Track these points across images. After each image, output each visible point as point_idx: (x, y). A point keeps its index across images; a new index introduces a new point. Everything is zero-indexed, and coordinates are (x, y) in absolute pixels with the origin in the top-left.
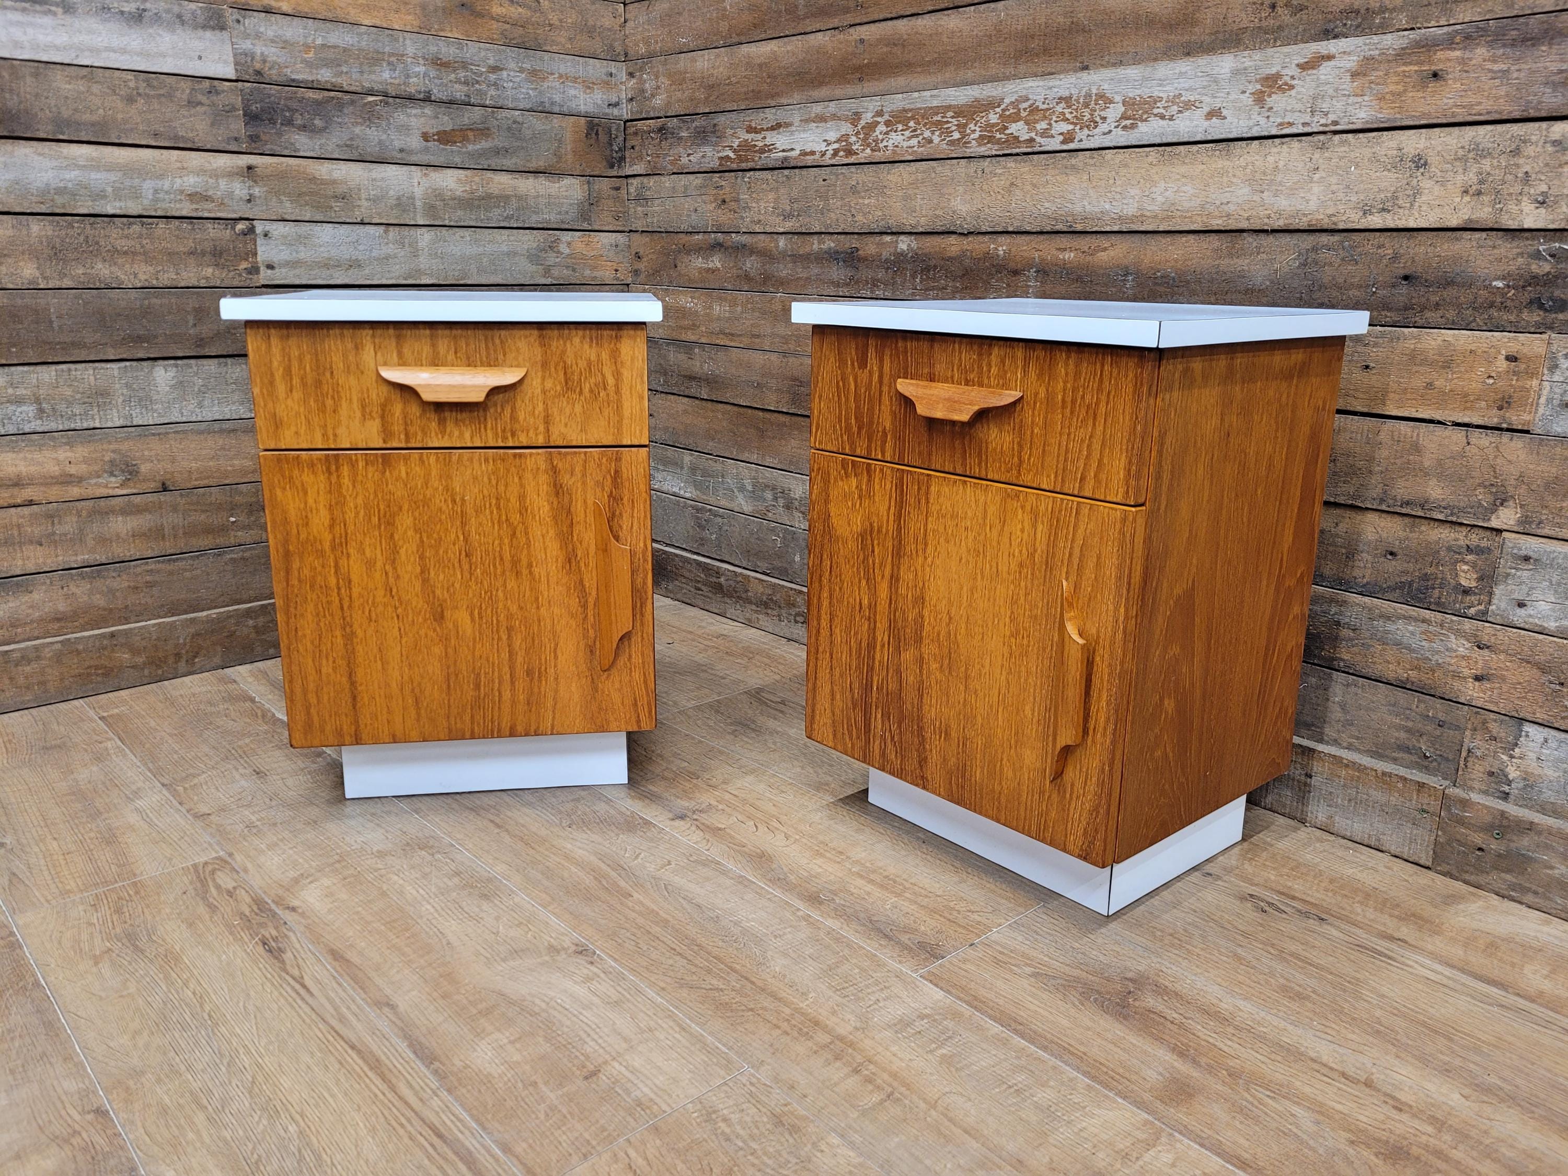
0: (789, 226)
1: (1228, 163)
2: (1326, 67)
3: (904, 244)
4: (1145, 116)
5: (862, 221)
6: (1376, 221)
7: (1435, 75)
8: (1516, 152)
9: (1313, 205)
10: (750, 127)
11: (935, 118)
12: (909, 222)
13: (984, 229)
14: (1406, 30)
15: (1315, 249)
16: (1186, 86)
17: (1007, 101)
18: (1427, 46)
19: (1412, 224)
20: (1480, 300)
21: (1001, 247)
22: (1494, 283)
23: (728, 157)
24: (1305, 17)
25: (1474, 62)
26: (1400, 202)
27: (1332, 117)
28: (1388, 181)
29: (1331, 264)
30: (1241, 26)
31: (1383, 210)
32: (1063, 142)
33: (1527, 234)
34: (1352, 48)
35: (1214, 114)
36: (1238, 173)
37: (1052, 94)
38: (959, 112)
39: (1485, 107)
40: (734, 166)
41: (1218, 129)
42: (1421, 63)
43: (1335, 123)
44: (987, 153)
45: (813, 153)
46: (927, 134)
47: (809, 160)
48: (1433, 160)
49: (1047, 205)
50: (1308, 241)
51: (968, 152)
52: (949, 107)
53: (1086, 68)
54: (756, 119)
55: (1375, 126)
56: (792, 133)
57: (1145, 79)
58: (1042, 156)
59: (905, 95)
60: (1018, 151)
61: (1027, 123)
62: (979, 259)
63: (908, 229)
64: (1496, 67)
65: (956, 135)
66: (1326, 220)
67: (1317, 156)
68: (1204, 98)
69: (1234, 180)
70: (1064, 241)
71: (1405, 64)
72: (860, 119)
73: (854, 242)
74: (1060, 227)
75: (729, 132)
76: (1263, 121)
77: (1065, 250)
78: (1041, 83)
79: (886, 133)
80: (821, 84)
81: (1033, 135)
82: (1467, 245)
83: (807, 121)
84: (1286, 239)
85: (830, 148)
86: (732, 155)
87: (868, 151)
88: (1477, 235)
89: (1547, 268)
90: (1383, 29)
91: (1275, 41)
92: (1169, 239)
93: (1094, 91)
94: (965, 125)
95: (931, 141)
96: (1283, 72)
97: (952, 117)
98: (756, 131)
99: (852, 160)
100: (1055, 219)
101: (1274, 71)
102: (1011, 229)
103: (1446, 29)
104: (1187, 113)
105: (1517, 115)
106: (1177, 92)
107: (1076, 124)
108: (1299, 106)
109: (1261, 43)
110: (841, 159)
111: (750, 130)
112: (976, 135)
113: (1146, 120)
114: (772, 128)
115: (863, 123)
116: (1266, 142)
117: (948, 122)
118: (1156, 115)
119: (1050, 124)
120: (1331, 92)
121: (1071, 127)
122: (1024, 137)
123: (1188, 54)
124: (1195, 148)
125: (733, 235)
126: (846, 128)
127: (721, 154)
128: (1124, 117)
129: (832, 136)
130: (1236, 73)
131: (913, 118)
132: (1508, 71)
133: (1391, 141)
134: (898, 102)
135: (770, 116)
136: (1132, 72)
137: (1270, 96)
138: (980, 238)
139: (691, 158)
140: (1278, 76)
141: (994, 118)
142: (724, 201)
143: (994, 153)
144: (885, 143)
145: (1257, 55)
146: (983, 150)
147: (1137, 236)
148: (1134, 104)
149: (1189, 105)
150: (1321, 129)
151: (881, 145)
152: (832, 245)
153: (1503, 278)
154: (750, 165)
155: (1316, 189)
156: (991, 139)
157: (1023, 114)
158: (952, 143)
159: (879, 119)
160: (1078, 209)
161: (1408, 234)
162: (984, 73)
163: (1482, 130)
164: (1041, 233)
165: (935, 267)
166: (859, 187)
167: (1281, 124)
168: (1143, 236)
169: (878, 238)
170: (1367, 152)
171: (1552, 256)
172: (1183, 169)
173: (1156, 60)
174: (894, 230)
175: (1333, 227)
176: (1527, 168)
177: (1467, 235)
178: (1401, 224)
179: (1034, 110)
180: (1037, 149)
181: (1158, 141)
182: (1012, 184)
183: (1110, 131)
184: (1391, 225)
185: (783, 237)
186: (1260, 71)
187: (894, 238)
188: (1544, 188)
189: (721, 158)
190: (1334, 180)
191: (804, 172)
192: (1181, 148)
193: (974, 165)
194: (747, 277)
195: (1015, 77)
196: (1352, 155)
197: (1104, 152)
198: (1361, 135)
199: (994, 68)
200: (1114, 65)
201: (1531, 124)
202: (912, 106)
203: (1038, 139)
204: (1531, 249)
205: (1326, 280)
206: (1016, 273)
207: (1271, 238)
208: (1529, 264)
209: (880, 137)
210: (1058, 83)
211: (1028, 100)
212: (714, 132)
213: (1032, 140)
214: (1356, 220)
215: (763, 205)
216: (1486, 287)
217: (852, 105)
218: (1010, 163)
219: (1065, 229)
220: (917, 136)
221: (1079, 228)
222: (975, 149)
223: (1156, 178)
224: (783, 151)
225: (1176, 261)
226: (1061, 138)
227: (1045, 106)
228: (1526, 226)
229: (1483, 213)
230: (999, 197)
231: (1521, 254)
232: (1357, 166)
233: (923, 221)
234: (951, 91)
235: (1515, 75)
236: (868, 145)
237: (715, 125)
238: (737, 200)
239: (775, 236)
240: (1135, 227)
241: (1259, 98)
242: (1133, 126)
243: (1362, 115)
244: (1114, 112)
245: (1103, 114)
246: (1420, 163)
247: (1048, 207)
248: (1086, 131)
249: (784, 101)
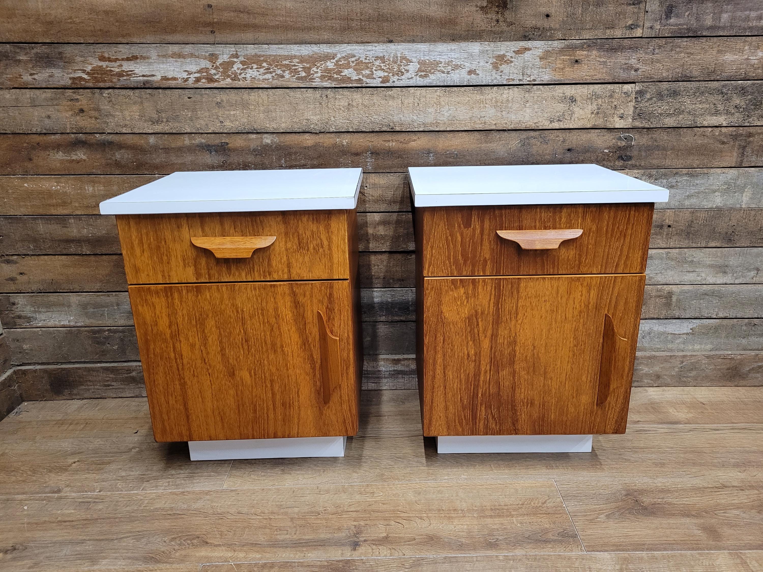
0: (158, 128)
1: (482, 97)
2: (527, 55)
3: (267, 140)
4: (432, 71)
5: (229, 125)
6: (556, 125)
7: (577, 61)
8: (611, 96)
9: (527, 118)
10: (102, 56)
11: (284, 62)
12: (271, 126)
13: (331, 130)
14: (561, 40)
15: (528, 138)
16: (456, 57)
17: (339, 56)
18: (574, 48)
19: (571, 127)
20: (599, 158)
21: (345, 140)
22: (605, 151)
23: (81, 78)
24: (514, 28)
25: (592, 57)
26: (566, 117)
27: (532, 78)
28: (561, 107)
29: (535, 145)
30: (482, 29)
31: (559, 120)
32: (382, 82)
33: (616, 130)
34: (539, 46)
35: (470, 72)
36: (488, 102)
37: (370, 54)
38: (302, 60)
39: (599, 77)
40: (90, 85)
41: (474, 80)
42: (570, 56)
43: (534, 80)
44: (328, 86)
45: (175, 79)
46: (279, 72)
47: (172, 83)
48: (578, 99)
49: (375, 117)
50: (524, 135)
51: (314, 85)
52: (295, 57)
53: (391, 42)
54: (109, 52)
55: (553, 83)
56: (150, 64)
57: (430, 51)
58: (368, 89)
59: (256, 46)
60: (351, 85)
61: (355, 70)
62: (329, 148)
63: (272, 130)
64: (602, 60)
65: (303, 74)
66: (534, 125)
67: (527, 95)
68: (466, 64)
69: (487, 106)
70: (388, 137)
71: (564, 55)
72: (217, 58)
73: (225, 139)
74: (385, 129)
75: (79, 59)
76: (499, 77)
77: (389, 141)
78: (363, 48)
79: (242, 70)
80: (174, 31)
81: (361, 77)
82: (593, 135)
83: (164, 56)
84: (513, 134)
85: (191, 76)
86: (85, 76)
87: (229, 80)
88: (597, 131)
89: (624, 143)
90: (551, 38)
91: (500, 38)
92: (451, 135)
93: (399, 55)
94: (310, 68)
95: (283, 77)
96: (507, 54)
97: (298, 63)
98: (109, 60)
99: (215, 85)
100: (382, 124)
101: (502, 53)
102: (351, 130)
103: (580, 41)
104: (458, 71)
105: (611, 81)
106: (450, 60)
107: (389, 73)
108: (516, 71)
109: (493, 39)
110: (203, 83)
111: (102, 59)
112: (319, 75)
113: (433, 73)
114: (128, 59)
115: (220, 61)
116: (501, 87)
117: (295, 65)
118: (439, 71)
119: (372, 72)
120: (531, 65)
121: (386, 74)
122: (355, 77)
123: (454, 40)
124: (463, 89)
125: (97, 136)
126: (205, 64)
127: (72, 76)
128: (420, 70)
129: (193, 68)
130: (482, 52)
131: (266, 61)
132: (606, 62)
133: (560, 90)
134: (251, 50)
135: (125, 51)
136: (423, 47)
137: (501, 65)
138: (328, 135)
139: (36, 77)
140: (504, 56)
141: (330, 65)
142: (82, 111)
143: (334, 86)
144: (243, 75)
145: (492, 44)
146: (326, 84)
147: (433, 134)
148: (425, 64)
149: (457, 67)
150: (528, 83)
151: (240, 77)
152: (203, 141)
153: (607, 148)
154: (108, 85)
155: (528, 110)
156: (330, 78)
157: (351, 64)
158: (298, 79)
159: (235, 60)
160: (396, 119)
161: (569, 131)
162: (318, 37)
163: (596, 86)
164: (373, 132)
165: (296, 153)
166: (224, 104)
167: (507, 79)
168: (436, 133)
169: (245, 136)
170: (550, 94)
171: (626, 139)
172: (458, 99)
173: (435, 41)
174: (258, 131)
175: (537, 128)
176: (616, 103)
177: (593, 131)
178: (567, 127)
179: (359, 63)
180: (364, 85)
181: (442, 84)
182: (349, 104)
183: (412, 78)
184: (563, 127)
185: (153, 136)
186: (495, 53)
187: (259, 136)
188: (622, 111)
189: (70, 78)
190: (536, 106)
191: (168, 92)
192: (456, 88)
193: (318, 94)
194: (117, 164)
195: (342, 42)
196: (544, 96)
197: (409, 89)
198: (546, 86)
199: (326, 36)
200: (409, 42)
201: (616, 85)
202: (263, 53)
203: (364, 79)
204: (617, 136)
205: (534, 152)
206: (357, 154)
207: (506, 133)
208: (617, 142)
209: (239, 72)
210: (374, 48)
211: (355, 56)
212: (61, 58)
213: (360, 80)
214: (547, 125)
215: (127, 113)
216: (602, 153)
217: (210, 49)
218: (346, 92)
219: (389, 130)
220: (271, 73)
221: (398, 129)
222: (317, 83)
223: (443, 103)
224: (143, 76)
225: (457, 145)
226: (381, 79)
227: (367, 61)
228: (616, 127)
229: (600, 122)
230: (341, 112)
231: (614, 139)
232: (546, 100)
233: (283, 125)
234: (296, 47)
235: (609, 64)
236: (229, 76)
237: (60, 53)
238: (97, 109)
239: (145, 136)
240: (432, 129)
241: (496, 67)
242: (426, 76)
243: (546, 78)
244: (413, 67)
245: (406, 68)
246: (573, 100)
247: (376, 118)
248: (396, 77)
249: (135, 40)
